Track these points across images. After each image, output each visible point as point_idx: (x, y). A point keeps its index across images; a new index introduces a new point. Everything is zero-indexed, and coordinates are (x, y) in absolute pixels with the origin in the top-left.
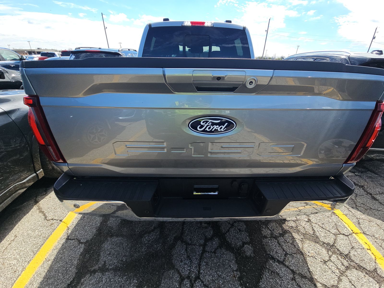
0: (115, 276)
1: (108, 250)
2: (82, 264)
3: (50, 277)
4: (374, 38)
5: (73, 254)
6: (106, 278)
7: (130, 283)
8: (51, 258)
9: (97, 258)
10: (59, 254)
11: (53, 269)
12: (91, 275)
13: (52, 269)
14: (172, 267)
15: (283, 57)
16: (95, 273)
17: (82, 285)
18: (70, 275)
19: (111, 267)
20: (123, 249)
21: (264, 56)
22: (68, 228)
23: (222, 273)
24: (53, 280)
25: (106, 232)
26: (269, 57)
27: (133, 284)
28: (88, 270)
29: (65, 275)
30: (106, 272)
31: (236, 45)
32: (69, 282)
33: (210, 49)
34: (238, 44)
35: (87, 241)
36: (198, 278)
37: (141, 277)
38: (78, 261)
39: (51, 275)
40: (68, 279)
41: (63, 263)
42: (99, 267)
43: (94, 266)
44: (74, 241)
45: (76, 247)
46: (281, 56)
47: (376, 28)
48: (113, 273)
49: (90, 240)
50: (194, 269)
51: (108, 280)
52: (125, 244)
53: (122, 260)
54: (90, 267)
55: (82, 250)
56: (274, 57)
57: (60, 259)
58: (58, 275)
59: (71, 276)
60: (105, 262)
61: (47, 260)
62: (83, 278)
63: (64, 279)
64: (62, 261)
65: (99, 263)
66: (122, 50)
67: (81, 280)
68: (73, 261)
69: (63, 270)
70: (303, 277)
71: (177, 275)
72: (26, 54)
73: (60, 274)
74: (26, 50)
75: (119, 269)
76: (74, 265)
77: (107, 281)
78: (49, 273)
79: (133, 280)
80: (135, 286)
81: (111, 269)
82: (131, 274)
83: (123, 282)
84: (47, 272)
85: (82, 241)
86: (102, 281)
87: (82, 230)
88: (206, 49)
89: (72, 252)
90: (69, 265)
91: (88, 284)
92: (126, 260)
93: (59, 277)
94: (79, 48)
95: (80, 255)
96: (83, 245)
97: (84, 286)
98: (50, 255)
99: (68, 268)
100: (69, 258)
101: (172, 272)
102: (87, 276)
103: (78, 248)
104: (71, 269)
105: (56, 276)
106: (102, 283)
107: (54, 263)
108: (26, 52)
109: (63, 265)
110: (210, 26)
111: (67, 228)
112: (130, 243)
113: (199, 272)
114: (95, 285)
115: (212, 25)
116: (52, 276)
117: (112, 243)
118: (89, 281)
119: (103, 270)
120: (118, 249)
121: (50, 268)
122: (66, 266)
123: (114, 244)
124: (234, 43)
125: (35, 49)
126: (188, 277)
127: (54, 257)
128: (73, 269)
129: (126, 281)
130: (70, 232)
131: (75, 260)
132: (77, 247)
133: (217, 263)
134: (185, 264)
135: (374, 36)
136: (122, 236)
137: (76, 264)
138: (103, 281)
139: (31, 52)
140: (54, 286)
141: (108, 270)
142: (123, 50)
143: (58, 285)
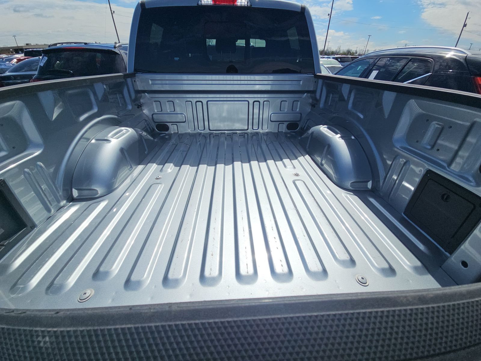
4: (465, 25)
15: (349, 50)
21: (326, 49)
26: (332, 51)
31: (290, 38)
33: (248, 43)
34: (293, 37)
46: (347, 50)
47: (468, 13)
56: (338, 52)
66: (120, 46)
72: (12, 52)
74: (11, 48)
88: (241, 43)
94: (56, 44)
108: (11, 50)
110: (246, 5)
115: (249, 4)
124: (287, 36)
125: (23, 45)
135: (466, 23)
139: (17, 49)
142: (122, 46)
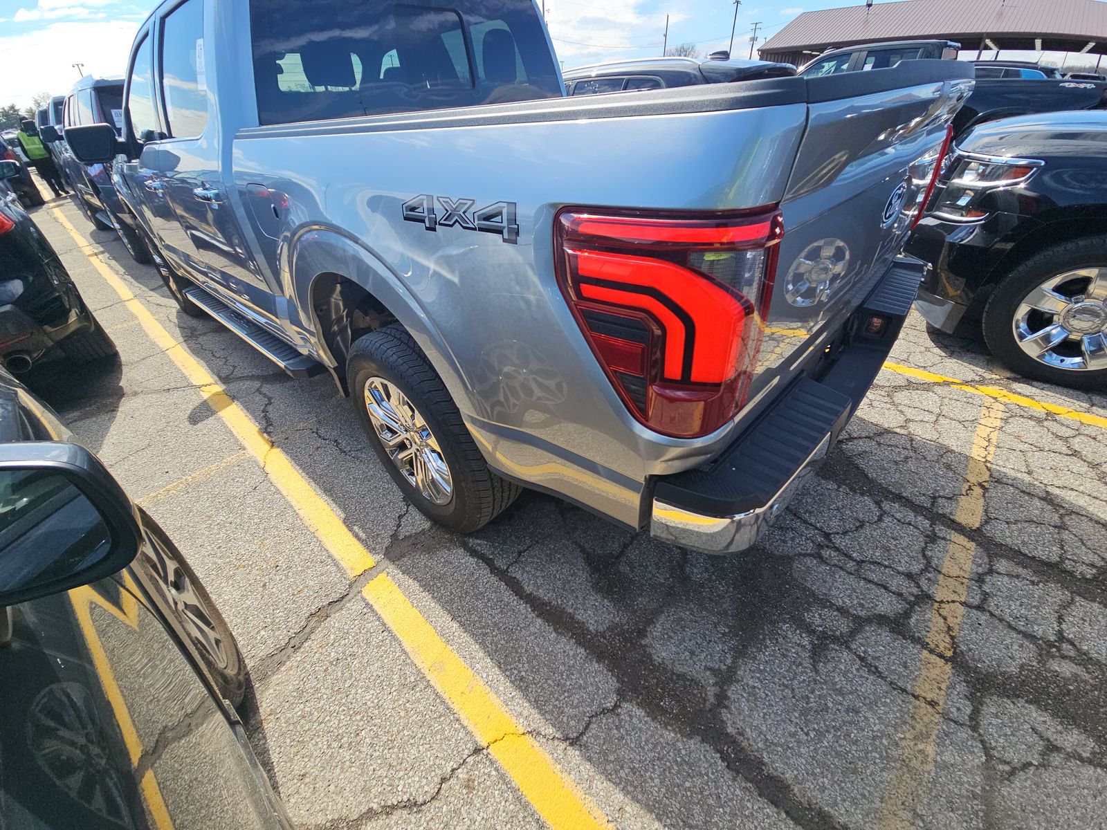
0: (755, 658)
1: (678, 654)
2: (682, 722)
3: (684, 815)
5: (640, 736)
6: (752, 677)
7: (785, 637)
8: (616, 801)
9: (688, 683)
10: (614, 777)
11: (659, 802)
12: (726, 707)
13: (657, 805)
14: (788, 559)
16: (727, 698)
17: (741, 734)
18: (702, 757)
19: (729, 661)
20: (696, 622)
22: (535, 733)
23: (834, 503)
24: (697, 809)
25: (620, 642)
27: (789, 633)
28: (710, 710)
29: (697, 769)
30: (735, 673)
32: (721, 765)
35: (619, 692)
36: (827, 536)
37: (781, 614)
38: (669, 728)
39: (679, 810)
40: (710, 765)
41: (656, 767)
42: (715, 684)
43: (706, 695)
44: (593, 726)
45: (620, 723)
48: (746, 660)
49: (618, 685)
50: (811, 533)
51: (758, 675)
52: (686, 615)
53: (724, 634)
54: (704, 704)
55: (640, 712)
57: (634, 774)
58: (689, 789)
59: (705, 756)
60: (707, 668)
61: (617, 816)
62: (724, 728)
63: (708, 776)
64: (646, 771)
65: (703, 681)
67: (727, 734)
68: (662, 740)
69: (679, 772)
70: (880, 434)
71: (808, 561)
73: (687, 784)
75: (743, 646)
76: (678, 741)
77: (758, 678)
78: (668, 817)
79: (781, 629)
80: (796, 630)
81: (733, 662)
82: (766, 628)
83: (777, 648)
84: (661, 821)
85: (609, 705)
86: (754, 687)
87: (569, 697)
89: (631, 739)
90: (671, 754)
91: (747, 719)
92: (728, 626)
93: (695, 787)
95: (653, 720)
96: (625, 705)
97: (747, 730)
98: (604, 805)
99: (679, 759)
100: (646, 748)
101: (796, 564)
102: (725, 715)
103: (628, 719)
104: (683, 752)
105: (687, 797)
106: (760, 689)
107: (640, 797)
109: (662, 770)
111: (528, 737)
112: (687, 604)
113: (817, 528)
114: (756, 705)
116: (684, 808)
117: (664, 639)
118: (740, 714)
119: (726, 678)
120: (688, 632)
121: (651, 812)
122: (669, 760)
123: (670, 637)
126: (820, 546)
127: (617, 791)
128: (687, 746)
129: (777, 642)
130: (550, 730)
131: (661, 736)
132: (620, 721)
133: (814, 498)
134: (793, 539)
136: (657, 613)
137: (676, 734)
138: (756, 685)
140: (717, 809)
141: (732, 670)
143: (719, 797)
